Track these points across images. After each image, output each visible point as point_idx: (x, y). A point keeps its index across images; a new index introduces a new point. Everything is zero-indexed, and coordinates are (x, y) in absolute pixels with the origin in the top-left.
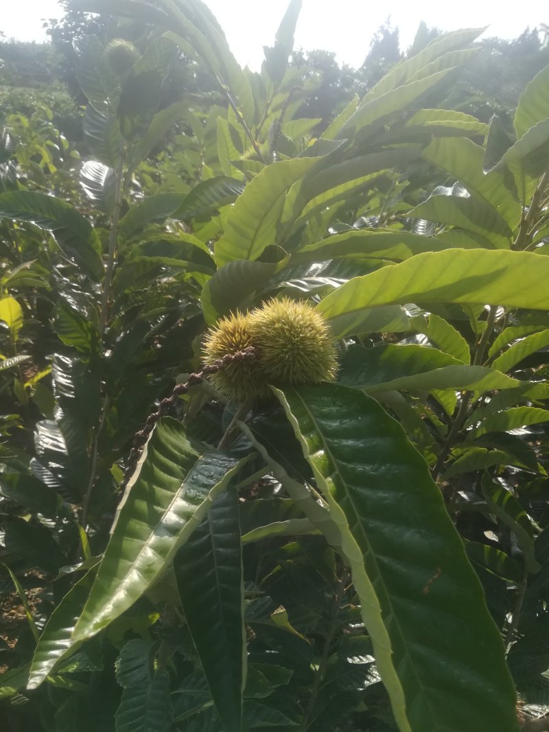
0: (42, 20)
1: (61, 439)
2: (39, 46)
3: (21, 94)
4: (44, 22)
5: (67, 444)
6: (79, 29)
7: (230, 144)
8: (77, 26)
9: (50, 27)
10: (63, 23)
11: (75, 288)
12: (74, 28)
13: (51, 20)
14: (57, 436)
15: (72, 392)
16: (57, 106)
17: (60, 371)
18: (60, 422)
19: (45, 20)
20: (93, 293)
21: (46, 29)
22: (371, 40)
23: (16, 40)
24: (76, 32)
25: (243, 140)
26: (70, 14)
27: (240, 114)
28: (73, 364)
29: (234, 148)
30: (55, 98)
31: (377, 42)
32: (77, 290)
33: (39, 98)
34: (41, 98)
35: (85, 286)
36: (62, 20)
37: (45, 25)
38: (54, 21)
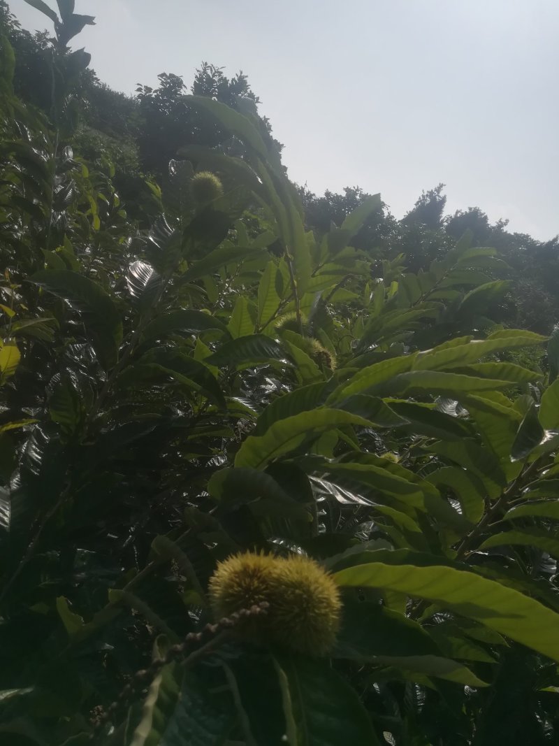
0: (138, 84)
1: (8, 513)
2: (126, 100)
3: (95, 139)
4: (139, 86)
5: (12, 519)
6: (167, 104)
7: (273, 285)
8: (166, 101)
9: (143, 92)
10: (156, 94)
11: (82, 369)
12: (164, 101)
13: (146, 87)
14: (5, 508)
15: (38, 470)
16: (122, 160)
17: (35, 444)
18: (13, 493)
19: (141, 85)
20: (97, 378)
21: (139, 93)
22: (418, 200)
23: (107, 87)
24: (164, 104)
25: (285, 287)
26: (165, 89)
27: (295, 282)
28: (50, 441)
29: (274, 289)
30: (123, 153)
31: (423, 204)
32: (83, 372)
33: (108, 148)
34: (111, 148)
35: (92, 369)
36: (156, 91)
37: (139, 90)
38: (148, 89)
